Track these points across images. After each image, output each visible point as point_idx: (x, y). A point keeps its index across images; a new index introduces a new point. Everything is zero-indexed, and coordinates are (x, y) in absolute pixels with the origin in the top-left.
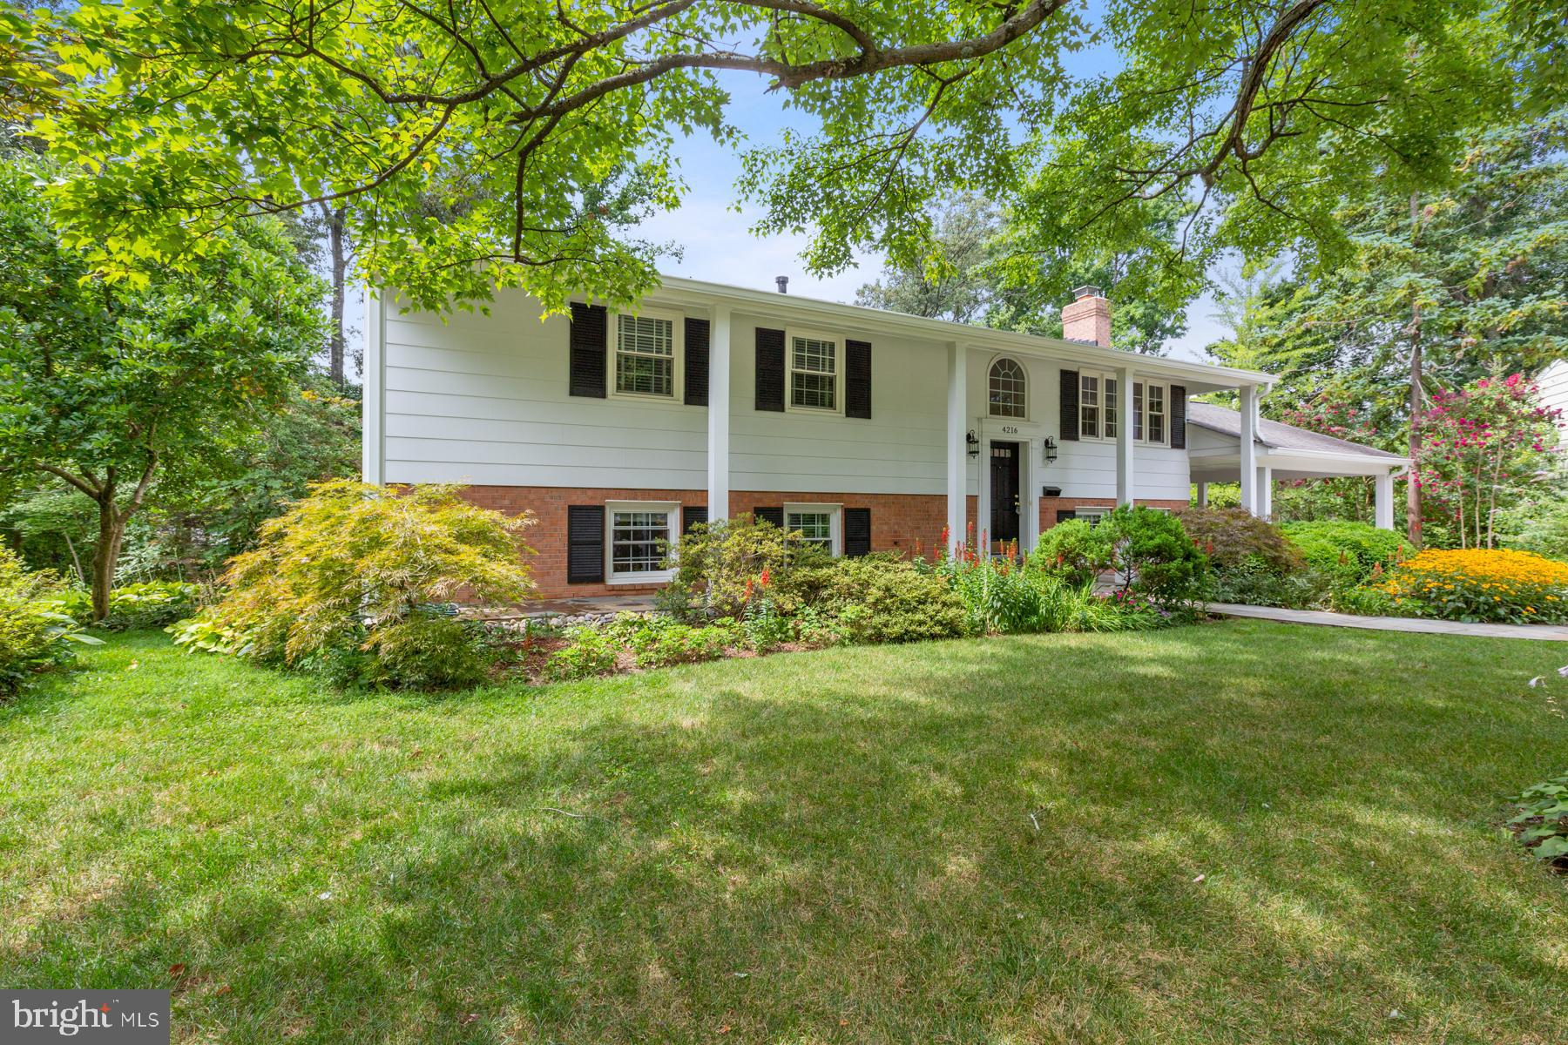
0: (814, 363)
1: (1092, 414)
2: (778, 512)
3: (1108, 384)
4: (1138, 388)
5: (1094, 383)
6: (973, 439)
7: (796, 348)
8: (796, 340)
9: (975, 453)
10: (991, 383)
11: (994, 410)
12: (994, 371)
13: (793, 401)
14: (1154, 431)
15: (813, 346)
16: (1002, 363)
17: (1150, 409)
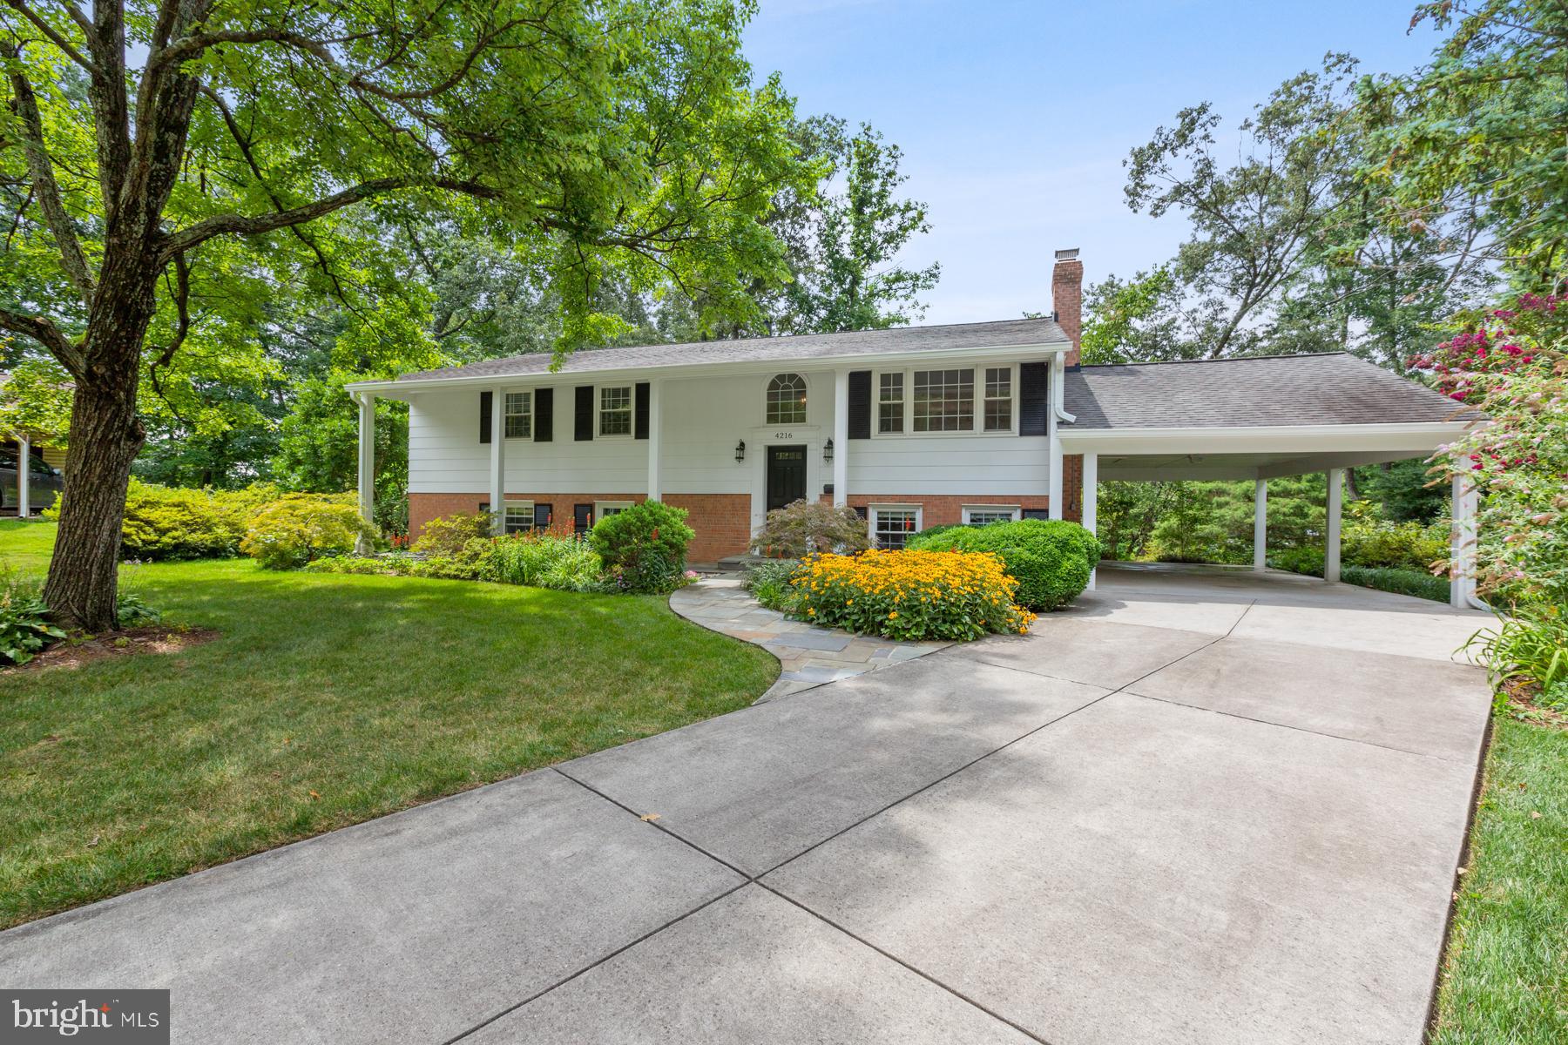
0: (616, 404)
1: (899, 409)
2: (591, 508)
3: (920, 377)
4: (968, 375)
5: (899, 378)
6: (742, 446)
7: (603, 396)
8: (603, 390)
9: (740, 458)
10: (771, 396)
11: (772, 419)
12: (773, 385)
13: (604, 431)
14: (997, 419)
15: (616, 392)
16: (781, 377)
17: (988, 395)
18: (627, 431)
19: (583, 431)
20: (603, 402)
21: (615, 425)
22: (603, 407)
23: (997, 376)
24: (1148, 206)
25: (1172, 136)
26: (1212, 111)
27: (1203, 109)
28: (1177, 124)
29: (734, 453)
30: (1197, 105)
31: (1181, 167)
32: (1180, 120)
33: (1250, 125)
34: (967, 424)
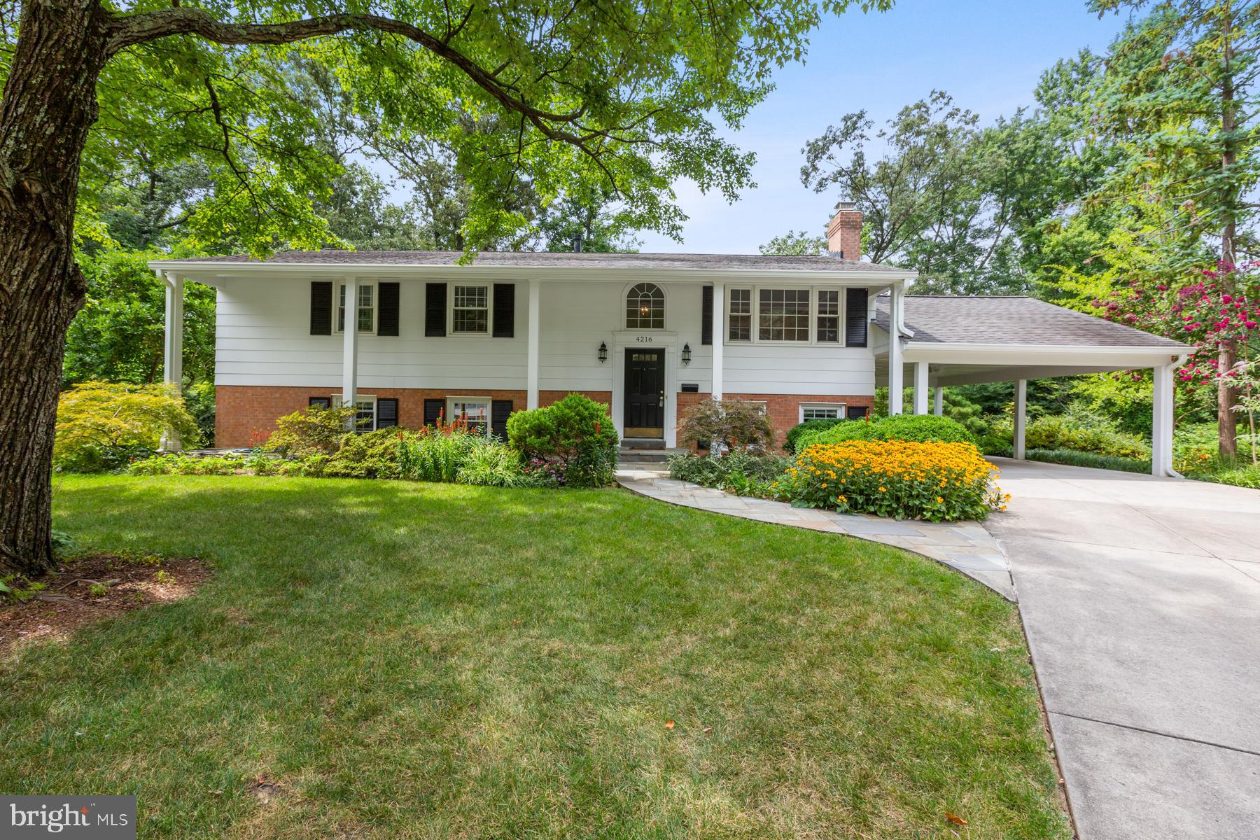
0: (471, 302)
1: (747, 320)
2: (443, 402)
3: (765, 294)
4: (804, 295)
5: (746, 294)
6: (603, 348)
7: (457, 294)
8: (457, 288)
9: (602, 359)
10: (629, 303)
11: (631, 324)
12: (632, 293)
13: (456, 329)
14: (827, 332)
15: (471, 291)
16: (641, 287)
17: (820, 312)
18: (483, 328)
19: (435, 326)
20: (456, 299)
21: (470, 323)
22: (456, 305)
23: (828, 298)
24: (814, 183)
25: (838, 133)
26: (867, 117)
27: (860, 116)
28: (842, 126)
29: (597, 353)
30: (857, 112)
31: (843, 156)
32: (844, 123)
33: (884, 134)
34: (804, 336)
